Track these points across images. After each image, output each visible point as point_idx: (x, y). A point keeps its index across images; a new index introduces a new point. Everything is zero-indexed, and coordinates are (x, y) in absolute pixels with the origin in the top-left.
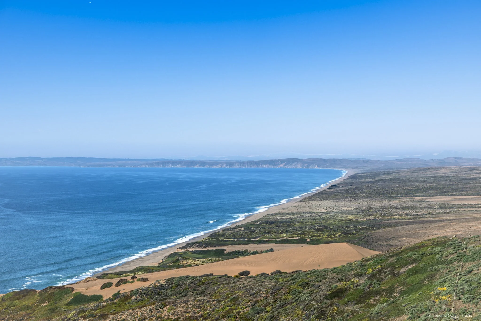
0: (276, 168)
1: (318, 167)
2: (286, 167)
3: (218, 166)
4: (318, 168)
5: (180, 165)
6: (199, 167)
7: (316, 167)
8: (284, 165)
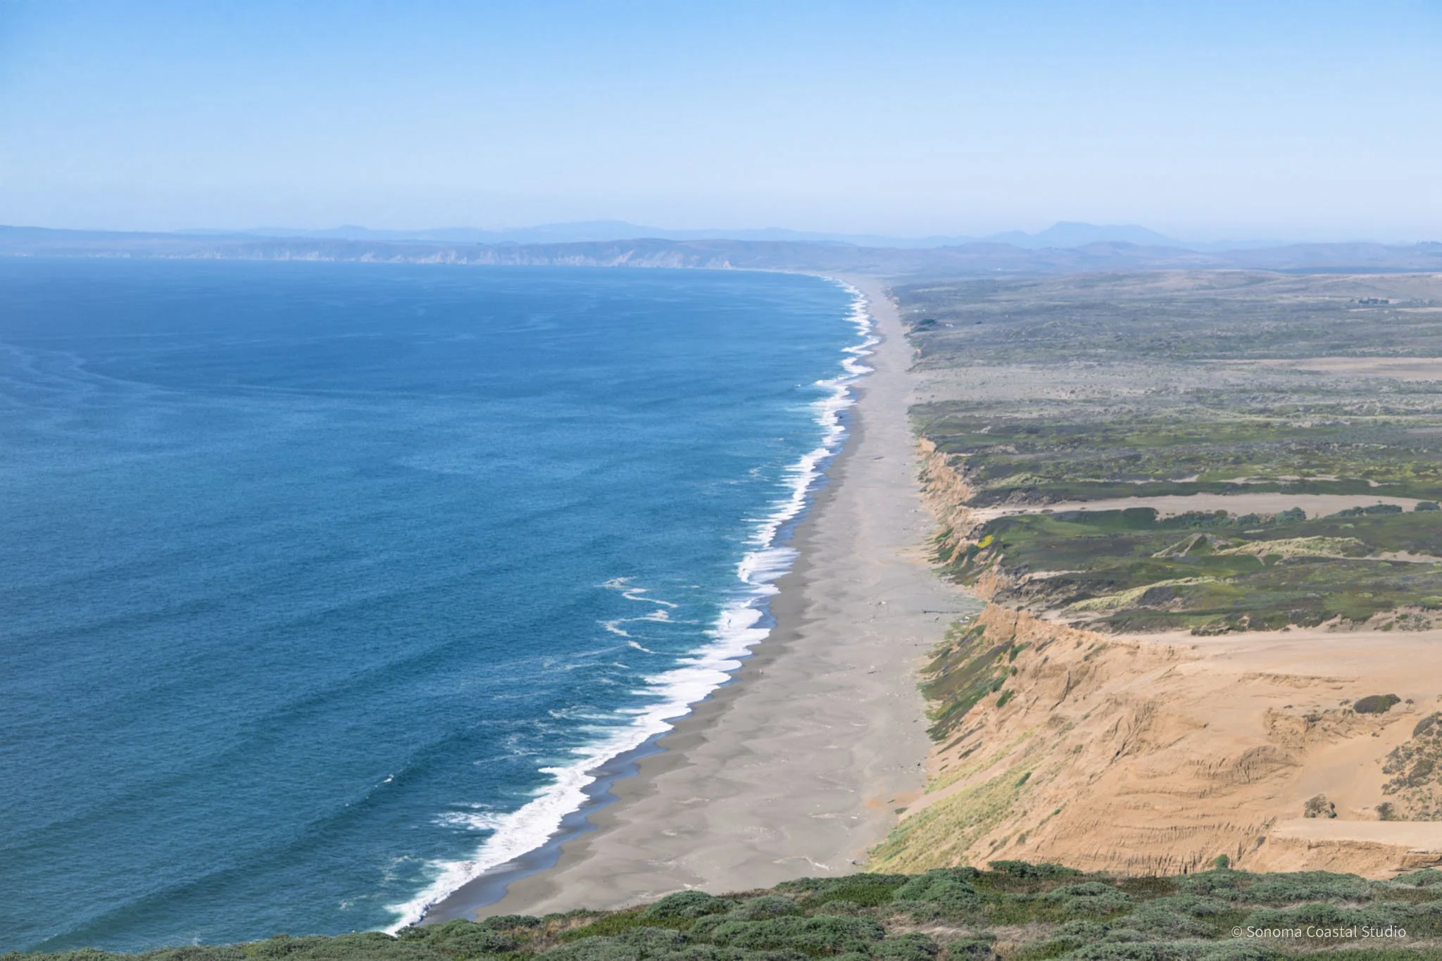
0: (604, 264)
1: (732, 265)
2: (635, 264)
3: (433, 257)
4: (730, 268)
5: (317, 253)
6: (372, 260)
7: (727, 266)
8: (629, 260)
